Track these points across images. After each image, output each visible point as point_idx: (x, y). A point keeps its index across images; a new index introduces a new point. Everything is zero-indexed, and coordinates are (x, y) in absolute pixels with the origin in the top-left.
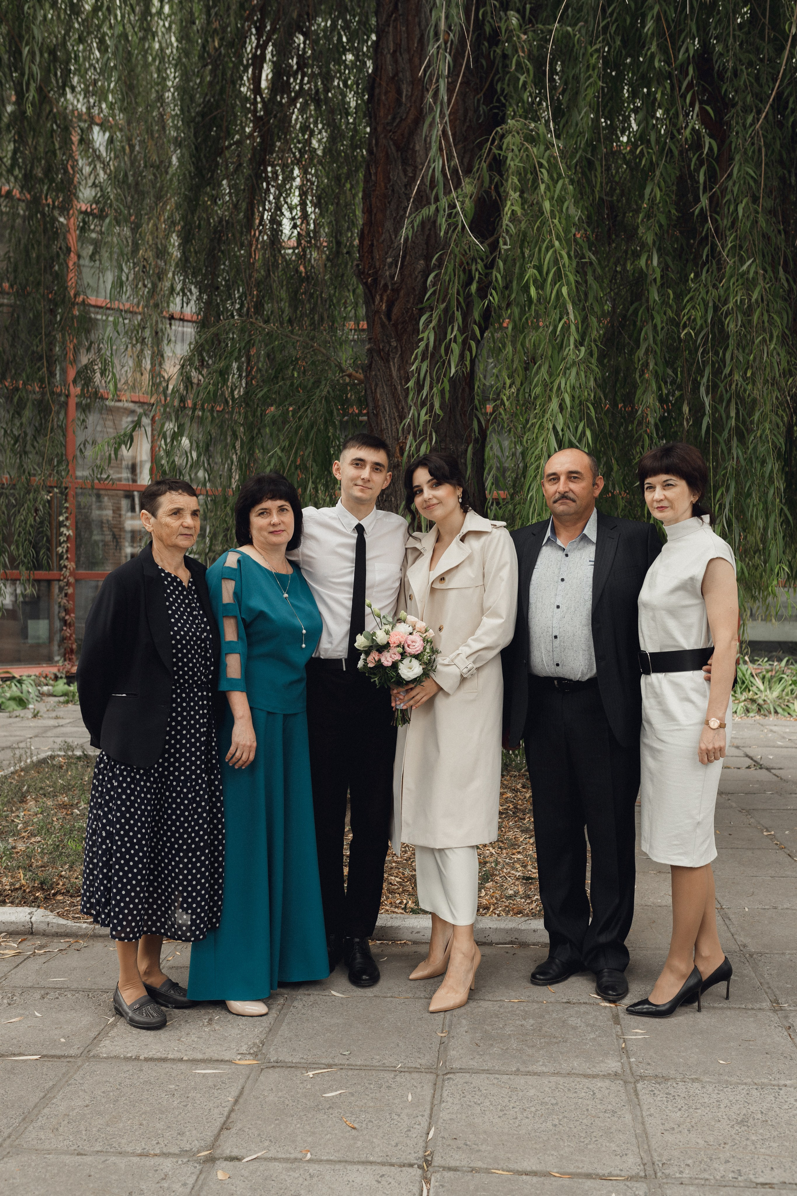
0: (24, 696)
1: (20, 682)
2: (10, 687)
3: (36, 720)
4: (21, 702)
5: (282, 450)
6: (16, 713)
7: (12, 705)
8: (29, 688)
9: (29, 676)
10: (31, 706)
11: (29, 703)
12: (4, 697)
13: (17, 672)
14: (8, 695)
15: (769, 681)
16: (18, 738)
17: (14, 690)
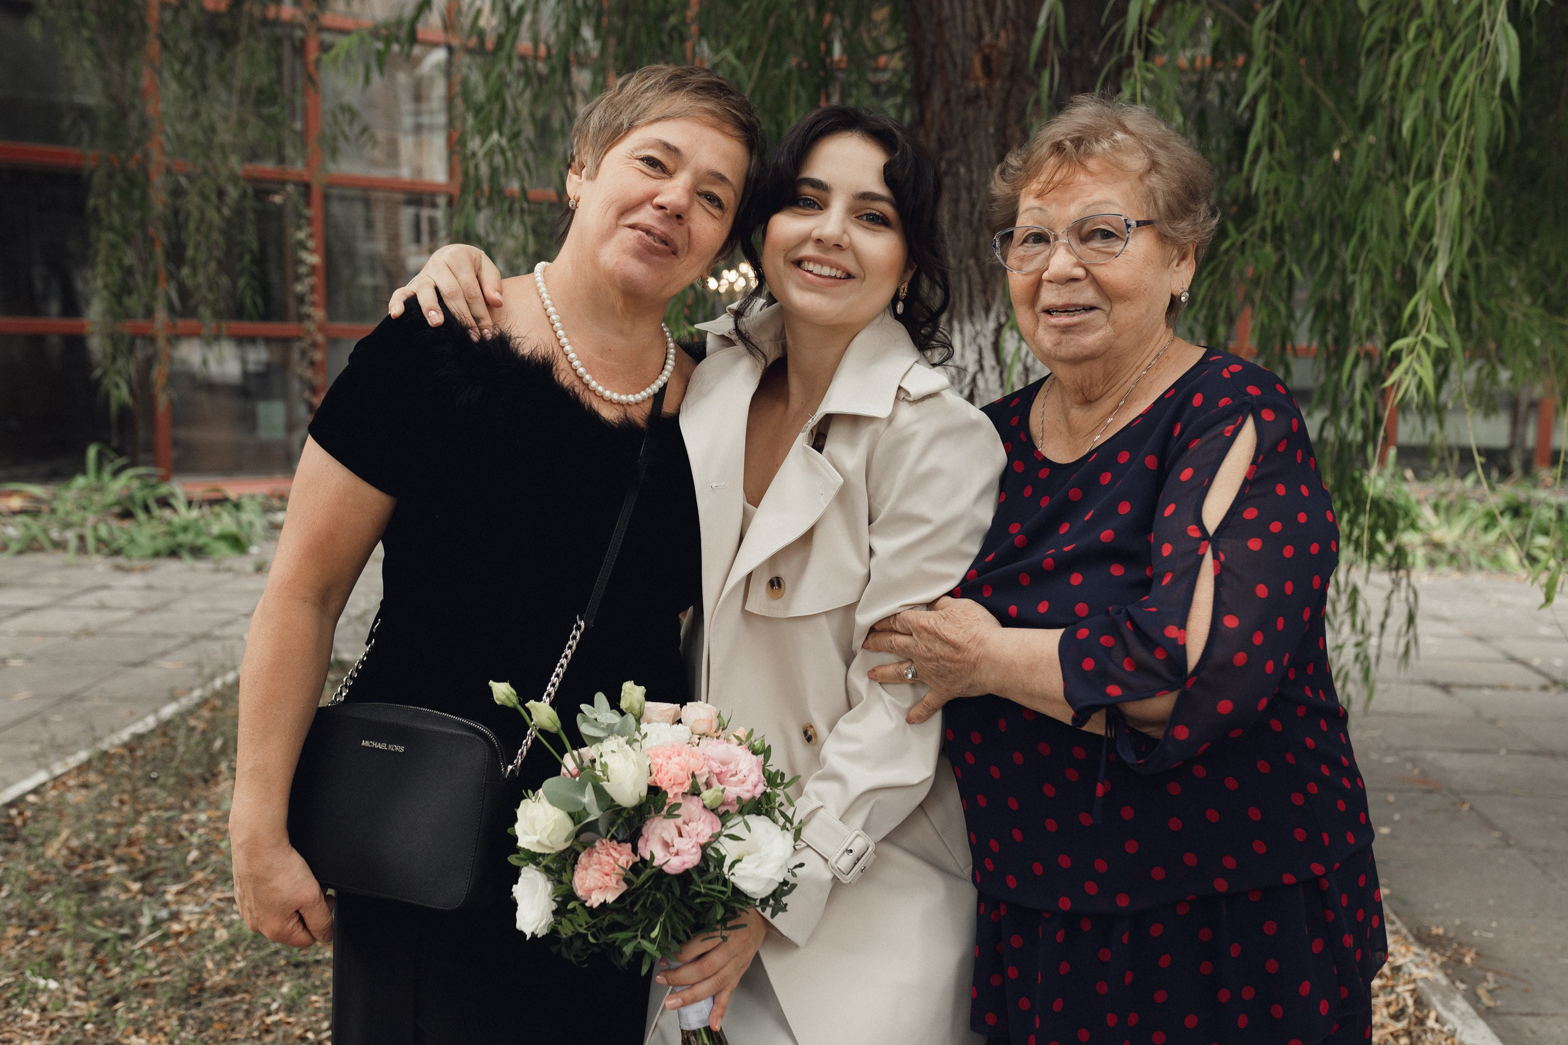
0: (242, 536)
1: (237, 506)
2: (218, 516)
3: (258, 577)
4: (237, 543)
5: (738, 55)
6: (227, 563)
7: (222, 548)
8: (250, 515)
9: (252, 497)
10: (254, 550)
11: (251, 542)
12: (209, 535)
13: (233, 489)
14: (216, 529)
15: (1446, 510)
16: (224, 616)
17: (225, 522)
